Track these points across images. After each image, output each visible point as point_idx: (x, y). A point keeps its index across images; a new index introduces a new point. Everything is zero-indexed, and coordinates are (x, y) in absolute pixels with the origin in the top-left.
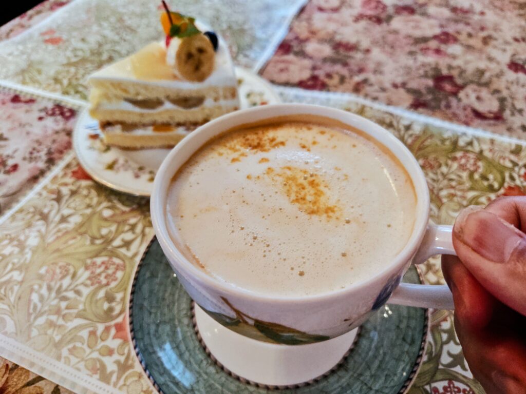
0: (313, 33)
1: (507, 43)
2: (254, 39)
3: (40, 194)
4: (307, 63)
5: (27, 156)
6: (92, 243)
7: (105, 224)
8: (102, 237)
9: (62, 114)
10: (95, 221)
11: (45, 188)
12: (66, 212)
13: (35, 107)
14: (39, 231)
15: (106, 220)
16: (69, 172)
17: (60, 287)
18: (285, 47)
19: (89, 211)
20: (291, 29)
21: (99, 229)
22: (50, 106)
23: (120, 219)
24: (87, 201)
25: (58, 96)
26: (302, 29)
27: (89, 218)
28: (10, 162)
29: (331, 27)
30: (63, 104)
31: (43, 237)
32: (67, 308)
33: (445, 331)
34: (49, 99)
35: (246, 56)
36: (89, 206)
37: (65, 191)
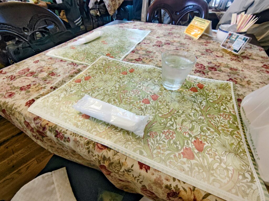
0: (141, 49)
1: (194, 52)
2: (126, 49)
3: (66, 86)
4: (138, 55)
5: (63, 73)
6: (78, 96)
7: (81, 92)
8: (81, 95)
9: (73, 64)
10: (80, 92)
11: (67, 84)
12: (72, 90)
13: (66, 63)
14: (64, 94)
15: (82, 92)
16: (74, 81)
17: (69, 106)
18: (133, 52)
19: (78, 90)
20: (136, 47)
21: (80, 94)
22: (70, 62)
23: (86, 91)
24: (78, 87)
25: (72, 60)
26: (138, 48)
27: (78, 91)
28: (58, 74)
29: (146, 47)
30: (74, 62)
31: (65, 95)
32: (70, 111)
33: (169, 119)
34: (70, 61)
35: (122, 53)
36: (78, 88)
37: (72, 85)
